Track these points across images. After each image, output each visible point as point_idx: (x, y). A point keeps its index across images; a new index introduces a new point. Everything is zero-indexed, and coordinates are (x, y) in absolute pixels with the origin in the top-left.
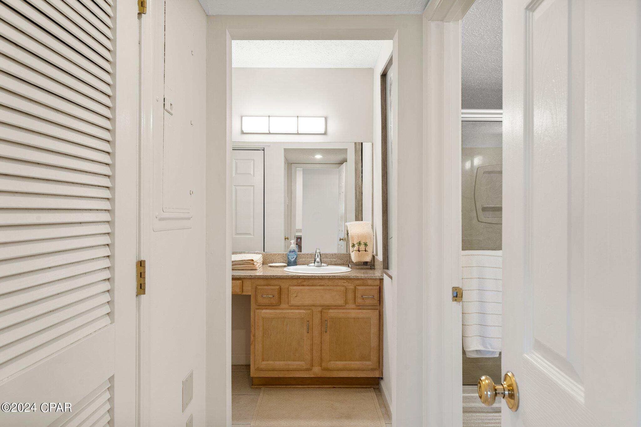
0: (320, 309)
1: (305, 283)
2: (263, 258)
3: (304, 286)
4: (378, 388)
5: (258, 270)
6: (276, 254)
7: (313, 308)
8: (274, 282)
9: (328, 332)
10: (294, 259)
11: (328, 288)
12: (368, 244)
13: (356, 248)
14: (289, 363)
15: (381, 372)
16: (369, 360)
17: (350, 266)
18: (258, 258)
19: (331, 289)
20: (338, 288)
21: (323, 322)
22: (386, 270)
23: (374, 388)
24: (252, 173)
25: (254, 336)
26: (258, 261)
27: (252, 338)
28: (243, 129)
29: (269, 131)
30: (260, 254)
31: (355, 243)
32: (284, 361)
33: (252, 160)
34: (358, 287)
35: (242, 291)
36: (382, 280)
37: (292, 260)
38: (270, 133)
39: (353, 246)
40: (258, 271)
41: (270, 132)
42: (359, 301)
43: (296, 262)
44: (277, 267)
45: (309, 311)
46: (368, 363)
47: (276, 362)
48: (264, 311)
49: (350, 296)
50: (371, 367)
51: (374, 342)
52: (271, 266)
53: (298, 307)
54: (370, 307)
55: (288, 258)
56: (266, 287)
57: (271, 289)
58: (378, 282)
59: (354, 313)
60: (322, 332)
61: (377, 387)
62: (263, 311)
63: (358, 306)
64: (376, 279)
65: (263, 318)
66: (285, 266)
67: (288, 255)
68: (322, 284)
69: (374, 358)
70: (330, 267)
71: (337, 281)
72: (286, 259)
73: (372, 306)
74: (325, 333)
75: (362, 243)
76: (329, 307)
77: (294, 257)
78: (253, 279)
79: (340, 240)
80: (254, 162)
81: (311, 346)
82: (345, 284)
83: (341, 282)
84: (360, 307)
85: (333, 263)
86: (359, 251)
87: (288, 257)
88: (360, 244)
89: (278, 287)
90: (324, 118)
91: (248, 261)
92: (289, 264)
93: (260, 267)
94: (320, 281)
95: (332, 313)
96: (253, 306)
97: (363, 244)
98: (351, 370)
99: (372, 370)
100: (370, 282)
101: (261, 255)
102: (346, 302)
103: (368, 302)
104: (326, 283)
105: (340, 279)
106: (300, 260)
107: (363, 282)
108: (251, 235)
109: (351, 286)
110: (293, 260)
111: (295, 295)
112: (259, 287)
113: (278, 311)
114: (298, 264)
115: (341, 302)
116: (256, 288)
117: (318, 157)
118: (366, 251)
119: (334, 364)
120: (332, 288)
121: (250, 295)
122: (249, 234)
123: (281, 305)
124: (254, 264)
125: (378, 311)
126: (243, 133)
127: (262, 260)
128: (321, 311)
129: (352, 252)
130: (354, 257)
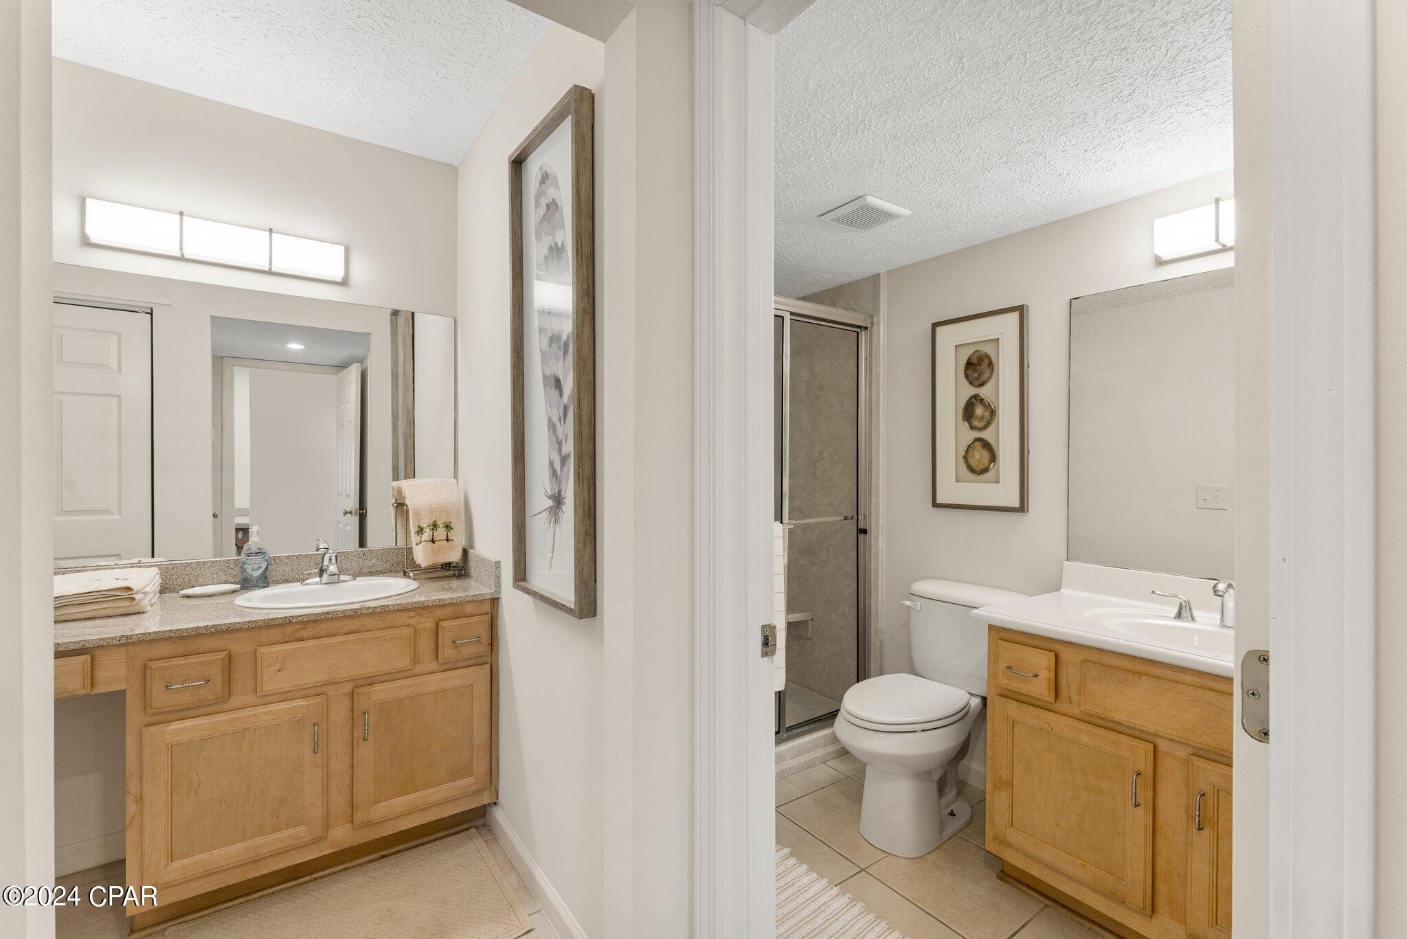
0: (348, 688)
1: (304, 633)
2: (162, 574)
3: (302, 639)
4: (484, 825)
5: (150, 613)
6: (204, 563)
7: (331, 691)
8: (207, 643)
9: (371, 739)
10: (261, 570)
11: (370, 635)
12: (452, 525)
13: (426, 536)
14: (261, 840)
15: (494, 792)
16: (470, 774)
17: (411, 574)
18: (144, 580)
19: (376, 638)
20: (396, 632)
21: (356, 718)
22: (523, 584)
23: (475, 827)
24: (114, 365)
25: (137, 802)
26: (148, 589)
27: (131, 808)
28: (88, 231)
29: (181, 249)
30: (153, 566)
31: (424, 525)
32: (243, 840)
33: (114, 333)
34: (443, 624)
35: (92, 684)
36: (496, 602)
37: (254, 575)
38: (182, 259)
39: (420, 531)
40: (146, 615)
41: (183, 255)
42: (447, 652)
43: (266, 578)
44: (210, 596)
45: (318, 700)
46: (465, 782)
47: (217, 852)
48: (175, 726)
49: (426, 644)
50: (474, 788)
51: (480, 735)
52: (189, 597)
53: (286, 696)
54: (470, 662)
55: (243, 571)
56: (180, 661)
57: (195, 663)
58: (487, 607)
59: (435, 682)
60: (355, 741)
61: (482, 821)
62: (170, 728)
63: (443, 664)
64: (482, 601)
65: (171, 747)
66: (234, 592)
67: (244, 563)
68: (354, 627)
69: (480, 766)
70: (362, 582)
71: (393, 616)
72: (237, 571)
73: (476, 657)
74: (361, 741)
75: (440, 523)
76: (371, 681)
77: (260, 567)
78: (134, 644)
79: (346, 513)
80: (120, 338)
81: (325, 783)
82: (413, 621)
83: (402, 618)
84: (448, 667)
85: (365, 571)
86: (433, 541)
87: (242, 567)
88: (434, 526)
89: (222, 655)
90: (343, 248)
91: (113, 593)
92: (247, 584)
93: (154, 601)
94: (349, 622)
95: (381, 692)
96: (134, 717)
97: (441, 526)
98: (426, 808)
99: (476, 792)
100: (469, 609)
101: (156, 569)
102: (416, 661)
103: (466, 652)
104: (363, 626)
105: (399, 610)
106: (275, 572)
107: (456, 610)
108: (112, 513)
109: (427, 623)
110: (256, 574)
111: (277, 667)
112: (154, 665)
113: (222, 717)
114: (270, 581)
115: (404, 662)
116: (145, 667)
117: (295, 346)
118: (447, 540)
119: (386, 807)
120: (379, 633)
121: (122, 693)
122: (107, 512)
123: (232, 699)
124: (134, 599)
125: (488, 666)
126: (86, 242)
127: (160, 581)
128: (353, 692)
129: (417, 544)
130: (422, 555)
